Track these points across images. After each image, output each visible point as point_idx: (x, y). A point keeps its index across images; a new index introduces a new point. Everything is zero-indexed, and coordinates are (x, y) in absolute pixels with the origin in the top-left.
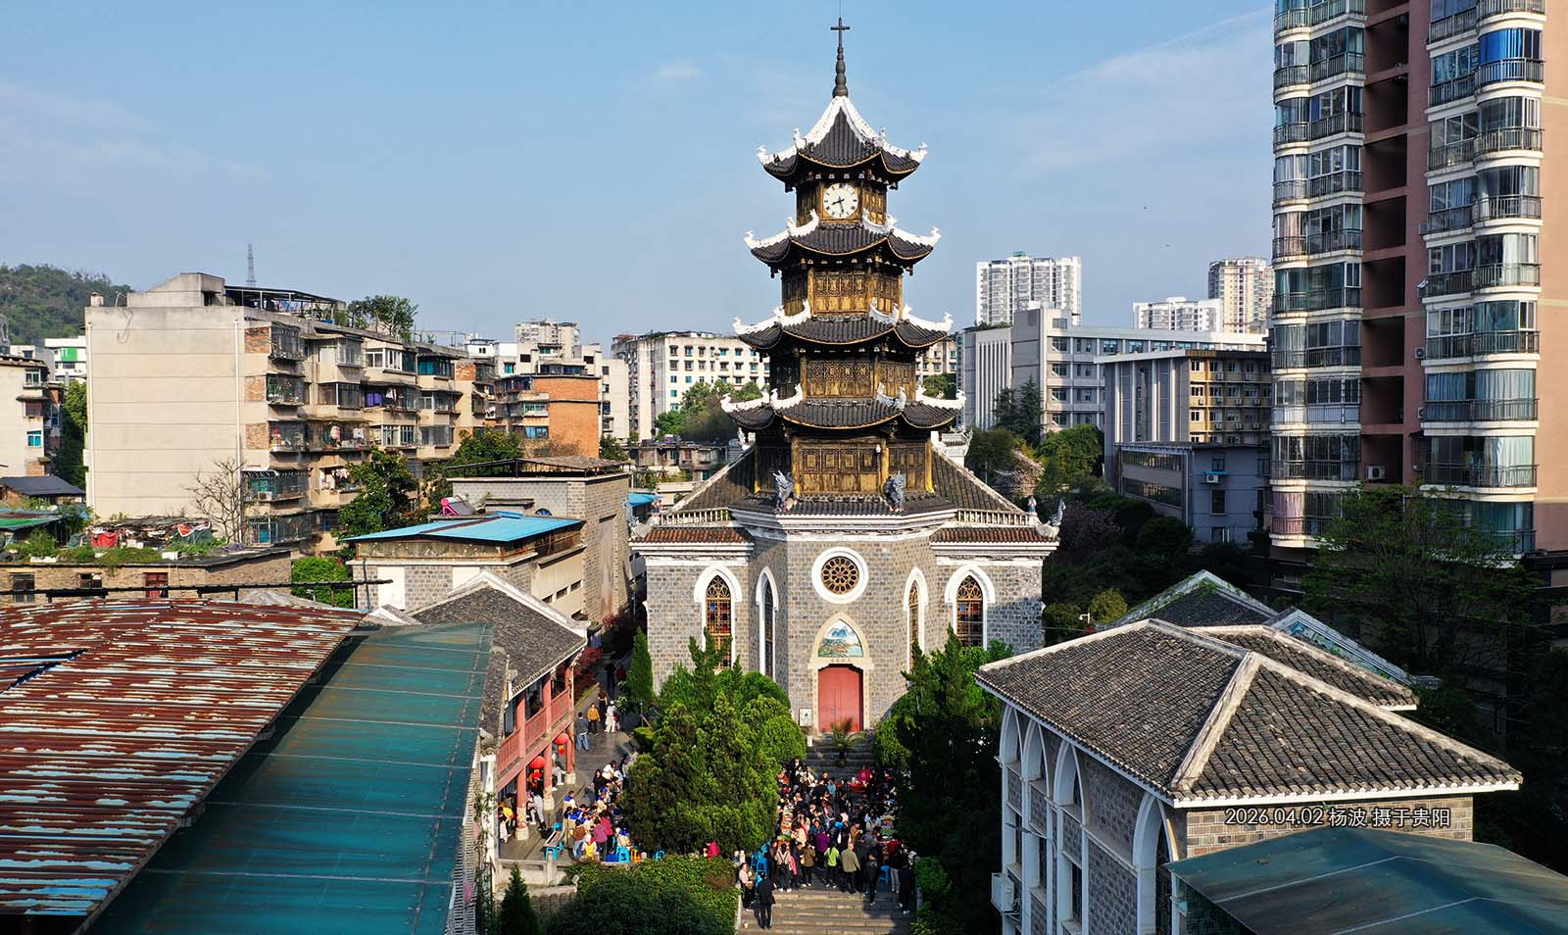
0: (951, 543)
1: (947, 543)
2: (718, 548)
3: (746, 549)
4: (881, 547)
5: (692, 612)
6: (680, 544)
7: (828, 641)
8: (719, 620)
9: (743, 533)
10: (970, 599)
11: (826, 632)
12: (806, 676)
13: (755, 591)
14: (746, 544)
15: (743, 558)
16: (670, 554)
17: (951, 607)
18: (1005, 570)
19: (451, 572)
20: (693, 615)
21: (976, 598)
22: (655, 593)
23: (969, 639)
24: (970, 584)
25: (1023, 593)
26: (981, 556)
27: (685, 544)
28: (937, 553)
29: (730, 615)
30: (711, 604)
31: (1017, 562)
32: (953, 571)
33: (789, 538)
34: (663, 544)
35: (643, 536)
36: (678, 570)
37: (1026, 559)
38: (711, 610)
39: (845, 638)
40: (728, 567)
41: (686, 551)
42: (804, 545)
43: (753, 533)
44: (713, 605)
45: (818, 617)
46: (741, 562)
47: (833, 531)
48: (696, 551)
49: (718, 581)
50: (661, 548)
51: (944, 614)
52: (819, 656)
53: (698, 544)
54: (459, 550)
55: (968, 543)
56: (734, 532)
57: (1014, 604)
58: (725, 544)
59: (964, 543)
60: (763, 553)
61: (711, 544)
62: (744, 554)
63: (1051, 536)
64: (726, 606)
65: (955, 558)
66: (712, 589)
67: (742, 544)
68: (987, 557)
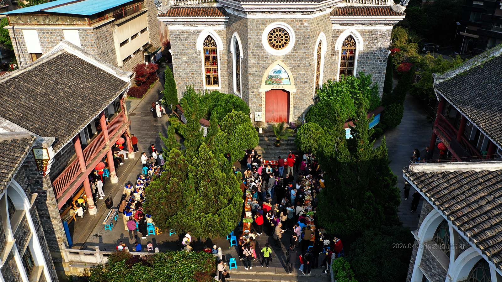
0: (342, 17)
1: (340, 17)
2: (208, 20)
3: (224, 20)
4: (303, 22)
5: (196, 55)
6: (186, 17)
7: (271, 76)
8: (211, 60)
9: (222, 11)
10: (349, 48)
11: (270, 71)
12: (259, 95)
13: (230, 44)
14: (224, 17)
15: (223, 25)
16: (181, 23)
17: (338, 53)
18: (371, 32)
19: (63, 33)
20: (197, 57)
21: (352, 48)
22: (175, 45)
23: (346, 70)
24: (350, 39)
25: (379, 45)
26: (358, 24)
27: (189, 17)
28: (333, 22)
29: (217, 57)
30: (206, 51)
31: (378, 27)
32: (341, 32)
33: (249, 16)
34: (176, 17)
35: (165, 13)
36: (186, 32)
37: (384, 25)
38: (207, 54)
39: (280, 75)
40: (215, 30)
41: (190, 21)
42: (258, 21)
43: (228, 11)
44: (207, 51)
45: (266, 63)
46: (222, 27)
47: (275, 12)
48: (195, 21)
49: (209, 38)
50: (176, 20)
51: (334, 56)
52: (266, 84)
53: (196, 17)
54: (65, 20)
55: (352, 17)
56: (217, 9)
57: (373, 51)
58: (212, 17)
59: (350, 17)
60: (234, 23)
61: (204, 17)
62: (223, 23)
63: (401, 12)
64: (215, 52)
65: (343, 25)
66: (206, 43)
67: (222, 17)
68: (361, 24)
